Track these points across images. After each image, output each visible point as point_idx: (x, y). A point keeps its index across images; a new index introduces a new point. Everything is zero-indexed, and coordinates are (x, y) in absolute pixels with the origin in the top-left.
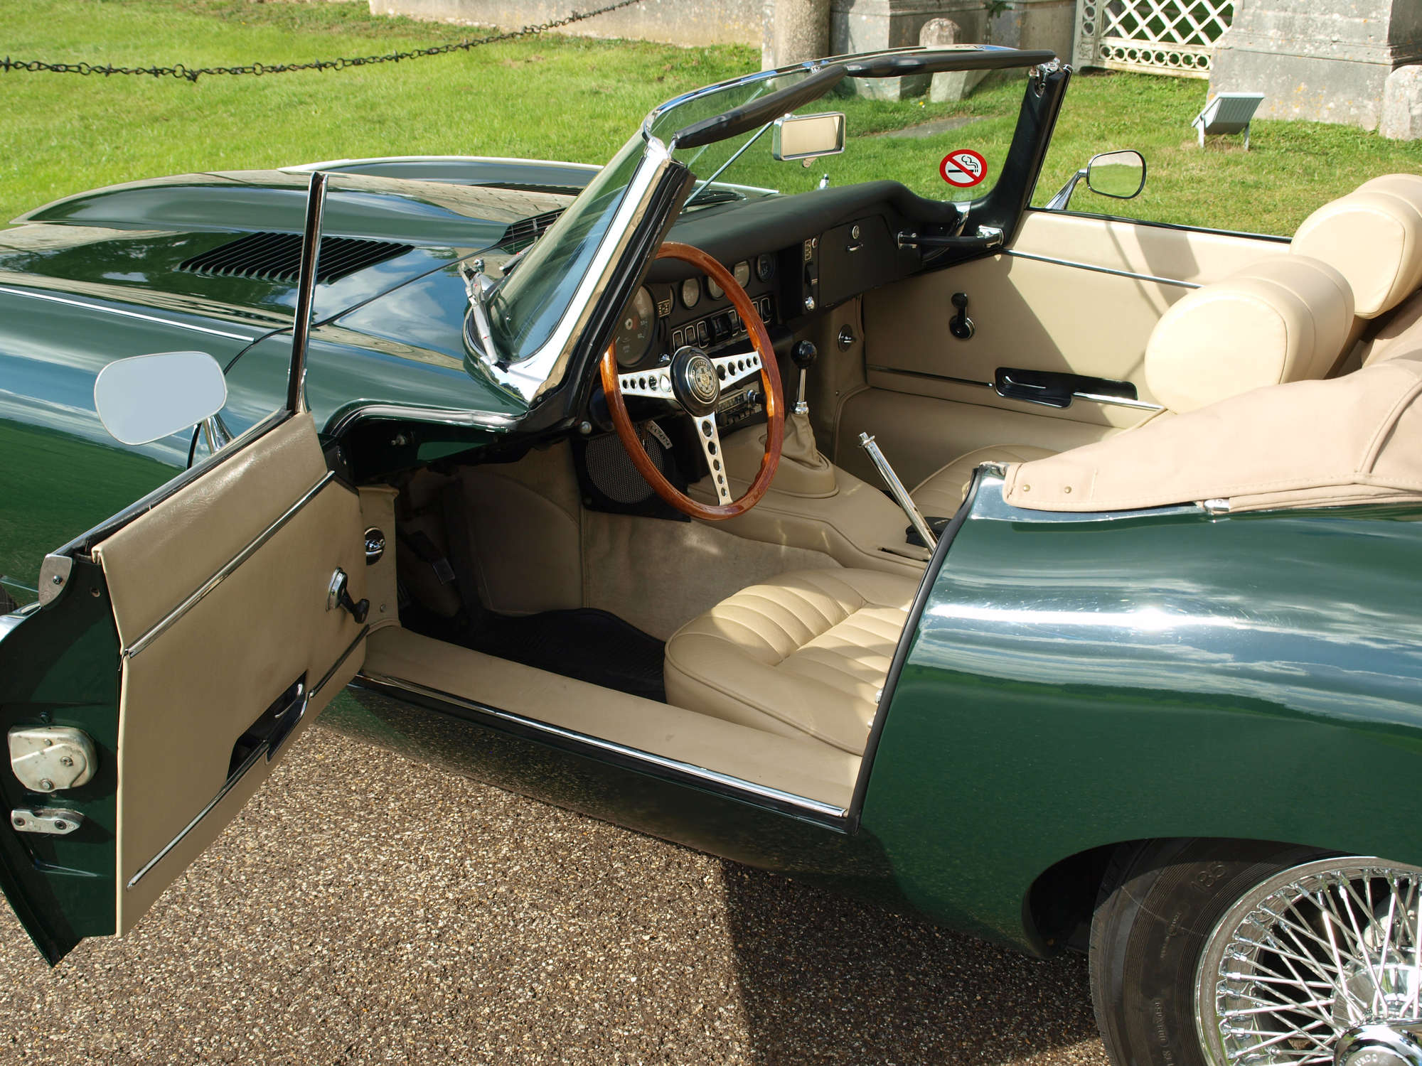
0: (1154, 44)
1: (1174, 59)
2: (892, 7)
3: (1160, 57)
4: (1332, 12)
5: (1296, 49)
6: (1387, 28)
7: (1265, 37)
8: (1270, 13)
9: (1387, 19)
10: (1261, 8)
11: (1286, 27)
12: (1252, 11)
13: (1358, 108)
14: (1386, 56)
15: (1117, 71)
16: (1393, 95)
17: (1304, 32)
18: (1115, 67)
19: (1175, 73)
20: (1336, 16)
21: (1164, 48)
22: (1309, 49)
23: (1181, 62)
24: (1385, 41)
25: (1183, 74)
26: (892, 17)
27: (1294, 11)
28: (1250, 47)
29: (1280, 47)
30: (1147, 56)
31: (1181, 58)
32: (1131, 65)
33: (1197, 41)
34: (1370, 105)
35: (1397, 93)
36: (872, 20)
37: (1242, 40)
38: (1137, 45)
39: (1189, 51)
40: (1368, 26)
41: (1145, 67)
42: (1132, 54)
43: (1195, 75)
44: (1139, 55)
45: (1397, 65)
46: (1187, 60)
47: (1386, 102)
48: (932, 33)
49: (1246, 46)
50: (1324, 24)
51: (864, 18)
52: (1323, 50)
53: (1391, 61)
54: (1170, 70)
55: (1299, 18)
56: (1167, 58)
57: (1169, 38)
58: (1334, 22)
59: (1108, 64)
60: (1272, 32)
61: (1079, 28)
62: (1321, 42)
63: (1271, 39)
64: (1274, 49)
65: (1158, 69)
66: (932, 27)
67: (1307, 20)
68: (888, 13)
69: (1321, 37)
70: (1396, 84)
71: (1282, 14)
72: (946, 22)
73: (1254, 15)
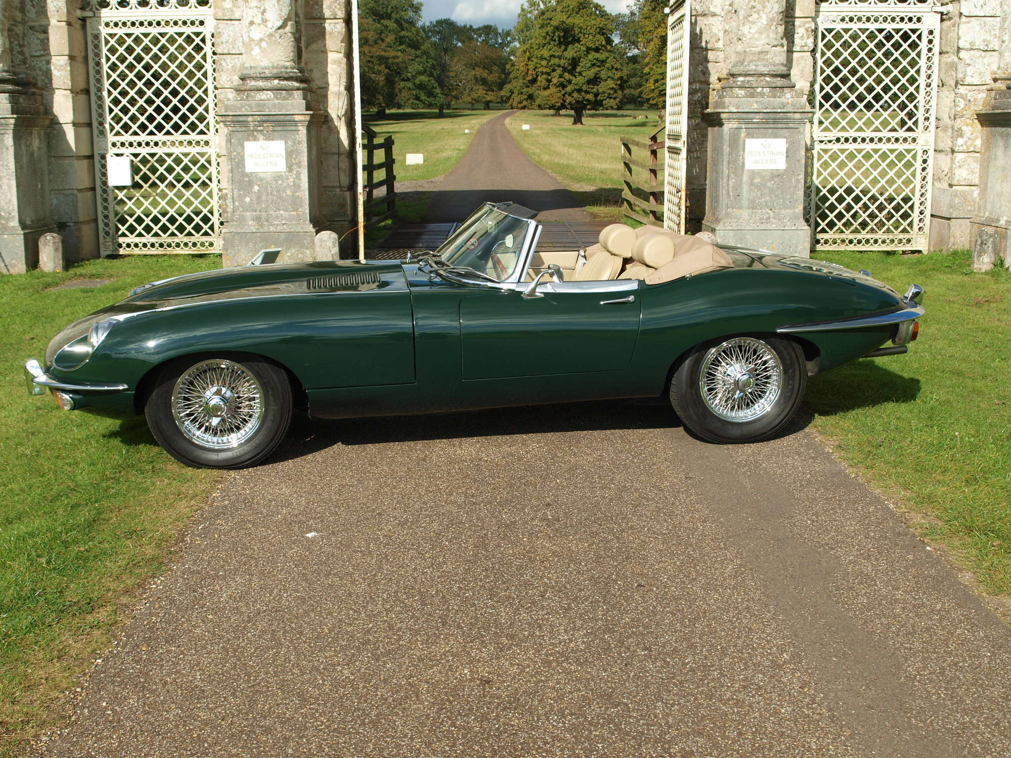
0: (148, 238)
1: (161, 245)
2: (23, 229)
3: (153, 245)
4: (279, 210)
5: (266, 229)
6: (308, 215)
7: (248, 225)
8: (248, 213)
9: (308, 211)
10: (243, 211)
11: (258, 219)
12: (238, 213)
13: (302, 254)
14: (311, 228)
15: (129, 255)
16: (321, 245)
17: (267, 221)
18: (127, 253)
19: (164, 253)
20: (282, 212)
21: (154, 240)
22: (272, 229)
23: (165, 246)
24: (308, 222)
25: (168, 253)
26: (25, 234)
27: (260, 211)
28: (242, 231)
29: (257, 229)
30: (145, 245)
31: (165, 244)
32: (136, 251)
33: (173, 234)
34: (308, 252)
35: (323, 244)
36: (11, 237)
37: (237, 228)
38: (137, 240)
39: (169, 240)
40: (299, 215)
41: (145, 251)
42: (136, 245)
43: (175, 252)
44: (140, 245)
45: (317, 232)
46: (169, 245)
47: (317, 249)
48: (49, 242)
49: (240, 230)
50: (277, 216)
51: (5, 236)
52: (279, 229)
53: (314, 230)
54: (160, 251)
55: (264, 214)
56: (157, 245)
57: (156, 235)
58: (282, 215)
59: (122, 252)
60: (251, 223)
61: (102, 234)
62: (277, 225)
63: (252, 226)
64: (254, 230)
65: (153, 251)
66: (48, 238)
67: (268, 215)
68: (22, 232)
69: (276, 222)
70: (321, 240)
71: (254, 213)
72: (55, 235)
73: (240, 215)
